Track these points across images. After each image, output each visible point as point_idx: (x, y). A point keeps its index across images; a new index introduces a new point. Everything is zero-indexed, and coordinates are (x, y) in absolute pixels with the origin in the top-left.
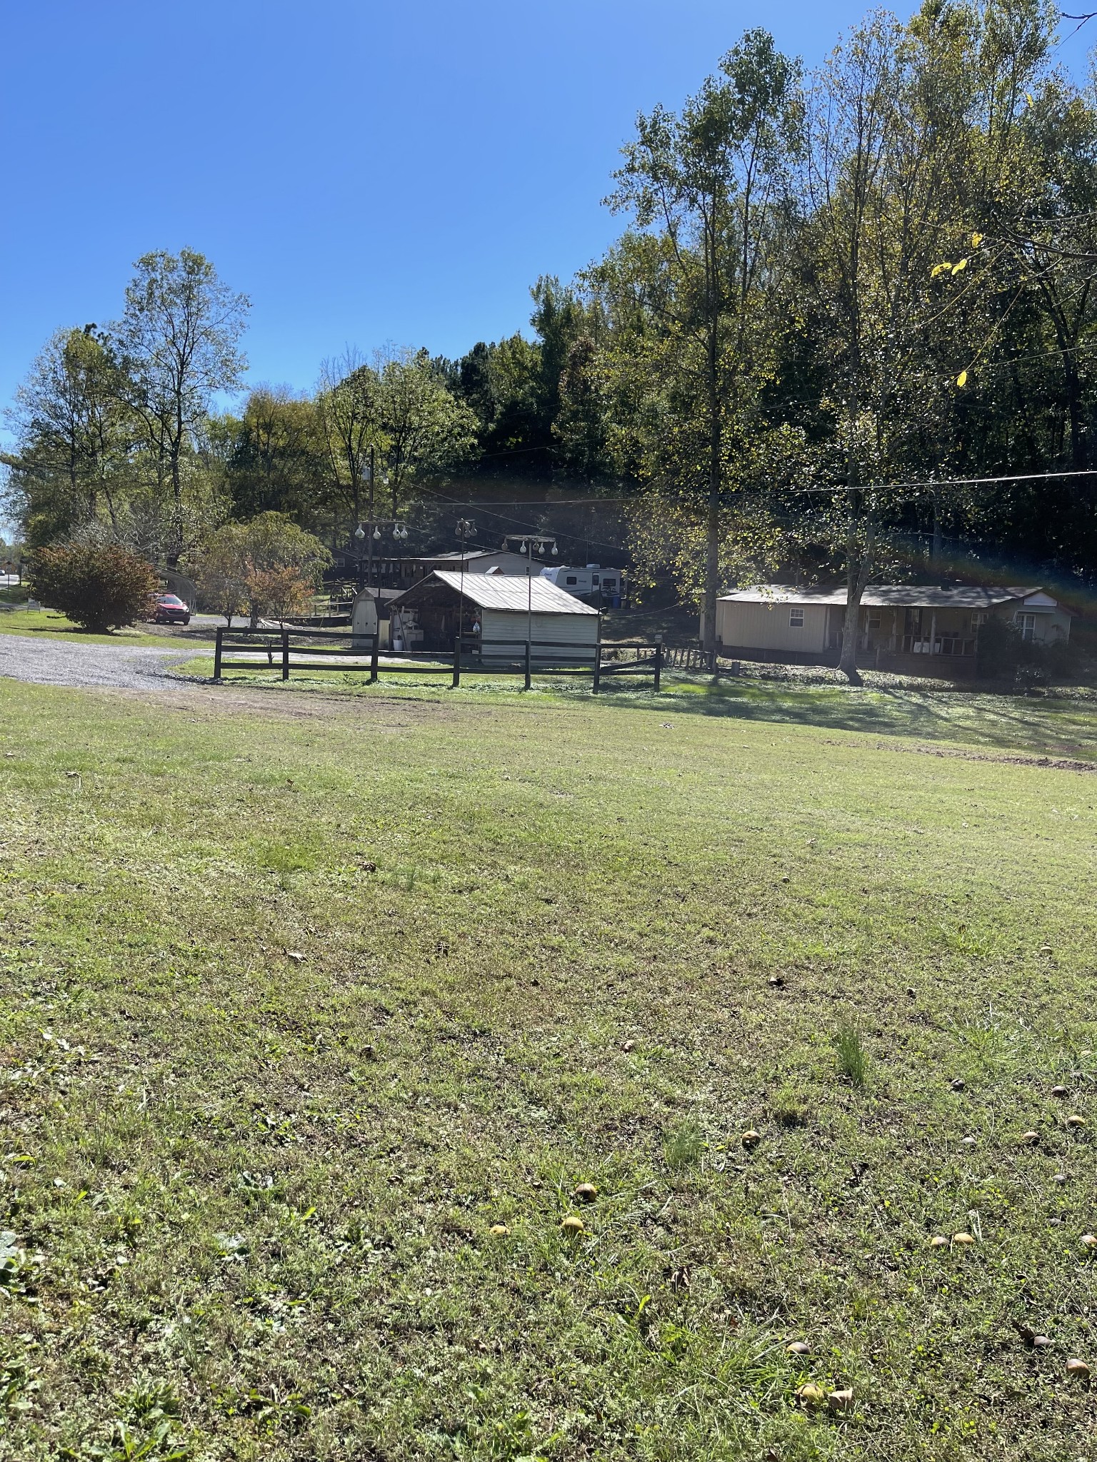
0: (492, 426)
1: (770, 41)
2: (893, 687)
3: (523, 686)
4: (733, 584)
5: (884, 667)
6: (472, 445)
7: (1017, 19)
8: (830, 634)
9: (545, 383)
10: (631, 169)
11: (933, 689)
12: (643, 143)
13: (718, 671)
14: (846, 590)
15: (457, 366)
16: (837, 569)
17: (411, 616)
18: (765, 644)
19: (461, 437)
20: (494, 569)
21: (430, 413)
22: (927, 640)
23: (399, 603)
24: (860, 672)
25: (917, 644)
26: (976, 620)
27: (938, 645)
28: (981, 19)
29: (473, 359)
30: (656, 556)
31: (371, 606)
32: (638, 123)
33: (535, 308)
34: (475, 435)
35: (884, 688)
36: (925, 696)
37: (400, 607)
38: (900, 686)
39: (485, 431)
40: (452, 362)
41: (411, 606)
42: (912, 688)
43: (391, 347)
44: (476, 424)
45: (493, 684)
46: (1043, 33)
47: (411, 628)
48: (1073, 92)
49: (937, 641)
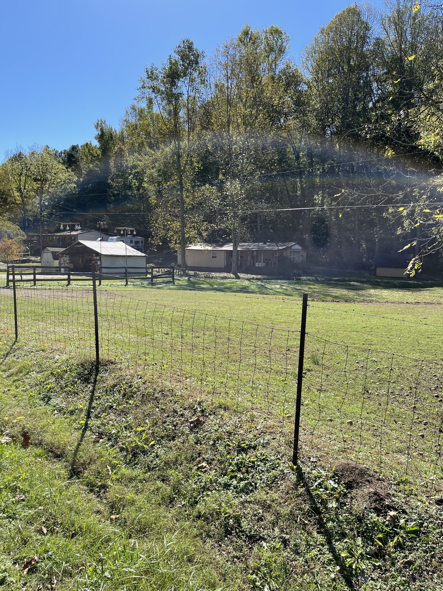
0: (81, 179)
1: (192, 43)
2: (251, 279)
3: (125, 284)
4: (191, 243)
5: (246, 272)
6: (74, 187)
7: (276, 38)
8: (227, 261)
9: (103, 163)
10: (144, 87)
11: (264, 279)
12: (148, 78)
13: (189, 276)
14: (232, 244)
15: (62, 153)
16: (229, 237)
17: (68, 258)
18: (203, 265)
19: (69, 184)
20: (100, 239)
21: (55, 174)
22: (260, 262)
23: (63, 253)
24: (239, 274)
25: (257, 264)
26: (276, 254)
27: (264, 264)
28: (263, 38)
29: (72, 152)
30: (162, 233)
31: (50, 255)
32: (146, 71)
33: (97, 132)
34: (75, 183)
35: (249, 280)
36: (262, 282)
37: (63, 255)
38: (253, 279)
39: (79, 182)
40: (60, 152)
41: (68, 254)
42: (257, 279)
43: (36, 146)
44: (76, 179)
45: (114, 283)
46: (284, 44)
47: (68, 263)
48: (295, 66)
49: (264, 262)
